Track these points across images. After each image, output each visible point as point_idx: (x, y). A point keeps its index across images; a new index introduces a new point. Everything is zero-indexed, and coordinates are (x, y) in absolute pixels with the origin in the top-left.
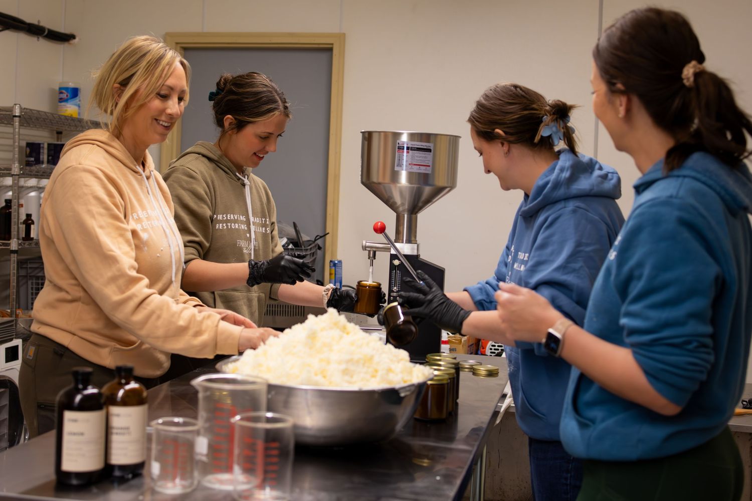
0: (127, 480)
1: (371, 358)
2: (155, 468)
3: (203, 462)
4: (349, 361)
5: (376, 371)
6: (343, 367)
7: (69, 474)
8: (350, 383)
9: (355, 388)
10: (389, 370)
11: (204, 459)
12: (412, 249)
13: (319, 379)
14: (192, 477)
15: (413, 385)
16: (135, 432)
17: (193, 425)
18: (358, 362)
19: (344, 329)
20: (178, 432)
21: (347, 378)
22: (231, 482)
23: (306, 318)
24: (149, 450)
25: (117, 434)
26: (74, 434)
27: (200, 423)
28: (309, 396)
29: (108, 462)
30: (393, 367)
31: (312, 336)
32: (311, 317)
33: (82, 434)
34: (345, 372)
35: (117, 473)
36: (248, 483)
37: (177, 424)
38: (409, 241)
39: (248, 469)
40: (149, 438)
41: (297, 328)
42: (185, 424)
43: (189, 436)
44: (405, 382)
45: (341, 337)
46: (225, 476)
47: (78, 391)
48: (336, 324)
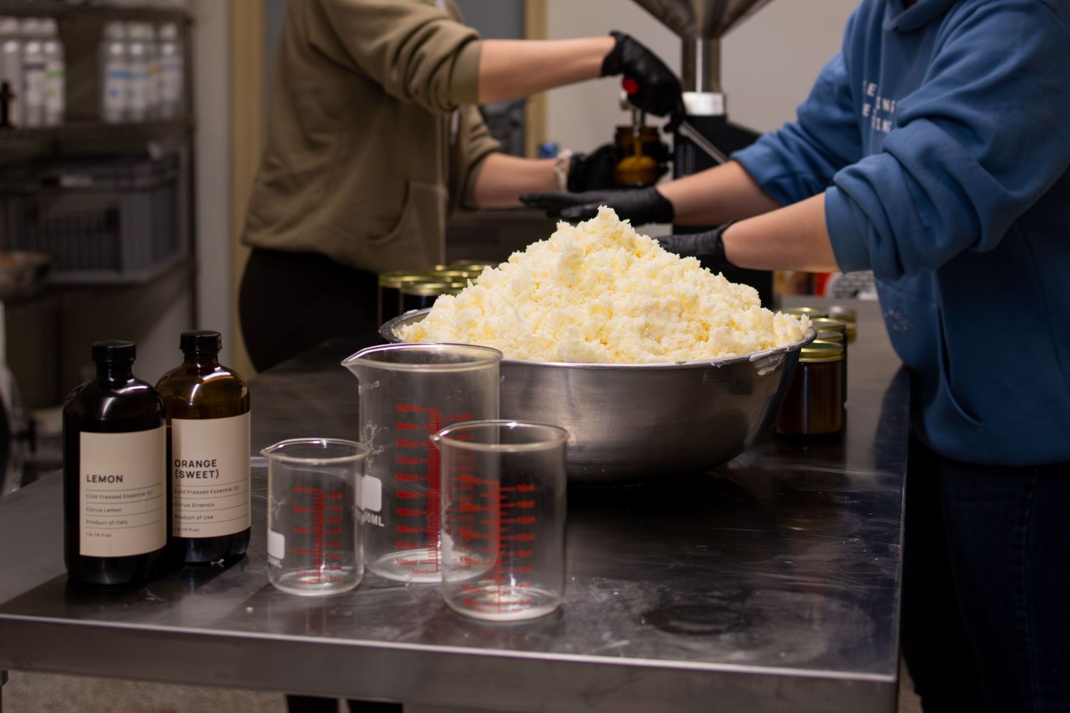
0: (217, 571)
1: (694, 301)
2: (277, 544)
3: (375, 528)
4: (651, 309)
5: (706, 327)
6: (640, 320)
7: (94, 562)
8: (657, 353)
9: (670, 360)
10: (731, 324)
11: (376, 520)
12: (714, 104)
13: (594, 345)
14: (351, 560)
15: (782, 351)
16: (229, 472)
17: (352, 451)
18: (667, 309)
19: (631, 245)
20: (320, 466)
21: (649, 343)
22: (434, 566)
23: (555, 229)
24: (259, 505)
25: (190, 475)
26: (102, 480)
27: (366, 448)
28: (572, 380)
29: (174, 535)
30: (736, 318)
31: (572, 261)
32: (562, 226)
33: (120, 479)
34: (645, 331)
35: (194, 557)
36: (468, 566)
37: (316, 451)
38: (707, 88)
39: (468, 539)
40: (258, 480)
41: (537, 249)
42: (332, 451)
43: (343, 474)
44: (764, 346)
45: (630, 262)
46: (422, 555)
47: (108, 390)
48: (616, 237)
